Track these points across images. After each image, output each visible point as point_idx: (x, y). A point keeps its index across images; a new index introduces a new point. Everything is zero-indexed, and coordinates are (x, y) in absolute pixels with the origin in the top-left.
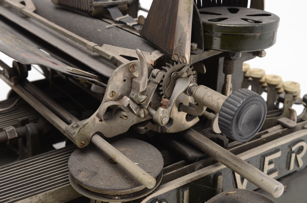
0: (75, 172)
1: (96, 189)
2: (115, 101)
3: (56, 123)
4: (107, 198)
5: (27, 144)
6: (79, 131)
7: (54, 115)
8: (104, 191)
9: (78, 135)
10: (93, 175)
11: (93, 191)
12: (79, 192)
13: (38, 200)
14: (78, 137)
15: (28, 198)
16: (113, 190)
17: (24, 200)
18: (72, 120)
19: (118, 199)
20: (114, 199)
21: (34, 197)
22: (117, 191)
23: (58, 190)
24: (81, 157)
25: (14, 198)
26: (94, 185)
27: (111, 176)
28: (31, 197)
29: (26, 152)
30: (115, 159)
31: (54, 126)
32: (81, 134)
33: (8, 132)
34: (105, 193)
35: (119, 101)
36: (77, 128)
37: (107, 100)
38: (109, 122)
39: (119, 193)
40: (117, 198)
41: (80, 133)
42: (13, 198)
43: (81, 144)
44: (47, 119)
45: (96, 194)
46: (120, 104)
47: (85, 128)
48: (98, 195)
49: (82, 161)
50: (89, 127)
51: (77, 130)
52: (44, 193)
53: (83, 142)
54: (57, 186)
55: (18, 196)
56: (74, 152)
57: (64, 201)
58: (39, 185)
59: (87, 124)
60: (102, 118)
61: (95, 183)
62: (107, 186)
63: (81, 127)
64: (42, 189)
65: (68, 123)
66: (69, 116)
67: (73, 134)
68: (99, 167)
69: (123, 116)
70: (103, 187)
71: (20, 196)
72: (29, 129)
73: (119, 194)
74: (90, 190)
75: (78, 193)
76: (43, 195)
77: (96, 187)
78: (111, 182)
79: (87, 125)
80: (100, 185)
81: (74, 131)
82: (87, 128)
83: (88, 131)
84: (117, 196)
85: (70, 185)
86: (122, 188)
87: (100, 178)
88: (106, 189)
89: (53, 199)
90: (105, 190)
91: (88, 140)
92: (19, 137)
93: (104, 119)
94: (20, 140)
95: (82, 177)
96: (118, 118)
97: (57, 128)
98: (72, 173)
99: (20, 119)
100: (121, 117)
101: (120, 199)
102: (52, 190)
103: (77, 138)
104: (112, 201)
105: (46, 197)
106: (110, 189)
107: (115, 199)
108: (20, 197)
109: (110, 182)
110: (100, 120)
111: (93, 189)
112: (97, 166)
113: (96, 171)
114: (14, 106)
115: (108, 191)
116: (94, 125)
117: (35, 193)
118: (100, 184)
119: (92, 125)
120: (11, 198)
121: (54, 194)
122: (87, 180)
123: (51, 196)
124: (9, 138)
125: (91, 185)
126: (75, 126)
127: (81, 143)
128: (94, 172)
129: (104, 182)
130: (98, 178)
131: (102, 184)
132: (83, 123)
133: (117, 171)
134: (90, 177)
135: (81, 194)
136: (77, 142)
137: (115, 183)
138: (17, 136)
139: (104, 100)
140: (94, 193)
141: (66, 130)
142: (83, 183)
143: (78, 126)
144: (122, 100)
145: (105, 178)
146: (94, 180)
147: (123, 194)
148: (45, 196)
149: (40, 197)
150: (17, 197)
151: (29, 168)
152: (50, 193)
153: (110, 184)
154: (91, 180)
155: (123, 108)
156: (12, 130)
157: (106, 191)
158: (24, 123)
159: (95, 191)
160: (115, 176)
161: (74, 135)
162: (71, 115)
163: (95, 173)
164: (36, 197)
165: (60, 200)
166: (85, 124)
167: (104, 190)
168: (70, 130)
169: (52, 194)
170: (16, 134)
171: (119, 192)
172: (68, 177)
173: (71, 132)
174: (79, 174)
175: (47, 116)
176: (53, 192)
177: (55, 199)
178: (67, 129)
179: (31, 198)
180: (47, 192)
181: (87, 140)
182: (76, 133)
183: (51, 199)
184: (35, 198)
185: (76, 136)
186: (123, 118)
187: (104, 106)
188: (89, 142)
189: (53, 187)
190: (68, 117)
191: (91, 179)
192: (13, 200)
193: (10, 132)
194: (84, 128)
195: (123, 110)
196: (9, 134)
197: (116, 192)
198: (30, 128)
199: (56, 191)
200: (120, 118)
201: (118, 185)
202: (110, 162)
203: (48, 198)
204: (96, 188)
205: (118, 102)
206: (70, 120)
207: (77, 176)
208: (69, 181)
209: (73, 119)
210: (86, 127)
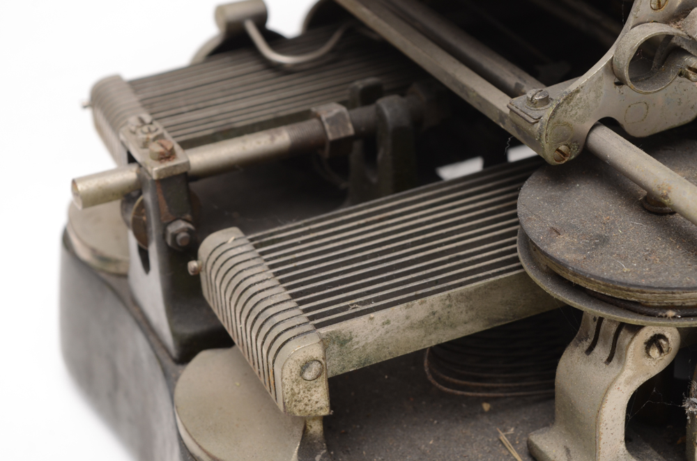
0: (540, 233)
1: (608, 286)
2: (666, 21)
3: (474, 91)
4: (641, 313)
5: (380, 156)
6: (554, 112)
7: (466, 70)
8: (630, 291)
9: (550, 125)
10: (596, 244)
11: (596, 292)
12: (552, 294)
13: (427, 314)
14: (549, 131)
15: (402, 306)
16: (661, 288)
17: (390, 310)
18: (522, 83)
19: (674, 317)
20: (661, 317)
21: (417, 302)
22: (673, 293)
23: (485, 286)
24: (553, 192)
25: (361, 303)
26: (603, 272)
27: (652, 250)
28: (410, 303)
29: (374, 180)
30: (666, 197)
31: (469, 101)
32: (559, 122)
33: (328, 120)
34: (633, 299)
35: (679, 23)
36: (544, 105)
37: (641, 20)
38: (645, 88)
39: (678, 298)
40: (671, 313)
41: (555, 120)
42: (357, 303)
43: (557, 153)
44: (445, 81)
45: (606, 302)
46: (680, 32)
47: (572, 103)
48: (611, 304)
49: (560, 204)
50: (585, 101)
51: (546, 112)
52: (446, 293)
53: (563, 148)
54: (481, 275)
55: (371, 299)
56: (530, 178)
57: (499, 320)
58: (429, 271)
59: (577, 91)
60: (626, 73)
61: (604, 267)
62: (643, 277)
63: (561, 101)
64: (437, 282)
65: (512, 93)
66: (514, 73)
67: (534, 123)
68: (613, 223)
69: (690, 68)
70: (631, 279)
71: (377, 299)
72: (387, 112)
73: (678, 302)
74: (589, 287)
75: (548, 296)
76: (442, 300)
77: (608, 280)
78: (653, 266)
79: (578, 96)
80: (621, 274)
81: (536, 114)
82: (577, 105)
83: (580, 112)
84: (673, 307)
85: (525, 273)
86: (691, 285)
87: (619, 255)
88: (639, 286)
89: (470, 313)
90: (636, 289)
91: (576, 142)
92: (358, 135)
93: (631, 79)
94: (357, 146)
95: (562, 249)
96: (672, 76)
97: (477, 106)
98: (533, 236)
99: (359, 85)
100: (680, 74)
101: (682, 317)
102: (468, 286)
103: (546, 135)
104: (655, 322)
105: (450, 306)
106: (653, 285)
107: (666, 316)
108: (376, 301)
109: (649, 266)
110: (617, 80)
111: (596, 285)
112: (604, 219)
113: (603, 233)
114: (332, 51)
115: (644, 293)
116: (597, 97)
117: (419, 292)
118: (619, 271)
119: (592, 95)
120: (352, 305)
121: (471, 300)
122: (579, 258)
123: (463, 306)
124: (331, 136)
125: (592, 272)
126: (541, 97)
127: (558, 150)
128: (599, 236)
129: (633, 266)
130: (612, 254)
131: (626, 270)
132: (567, 90)
133: (669, 235)
134: (588, 251)
135: (561, 299)
136: (546, 146)
137: (666, 270)
138: (351, 131)
139: (631, 20)
140: (599, 299)
141: (511, 110)
142: (570, 265)
143: (546, 100)
144: (688, 19)
145: (635, 256)
146: (600, 257)
147: (690, 304)
148: (448, 302)
149: (432, 305)
150: (369, 301)
151: (393, 225)
152: (462, 294)
153: (653, 272)
154: (593, 257)
155: (685, 47)
156: (340, 115)
157: (637, 291)
158: (369, 96)
159: (604, 290)
160: (665, 248)
161: (539, 125)
162: (518, 71)
163: (603, 240)
164: (421, 303)
165: (489, 319)
166: (572, 93)
167: (631, 288)
168: (525, 109)
169: (468, 297)
170: (350, 126)
171: (677, 296)
172: (514, 250)
173: (526, 116)
174: (552, 241)
175: (446, 74)
176: (471, 293)
177: (474, 313)
178: (514, 108)
179: (408, 307)
180: (453, 290)
181: (574, 141)
182: (546, 117)
183: (464, 313)
184: (420, 307)
185: (544, 127)
186: (688, 77)
187: (632, 37)
188: (581, 147)
189: (469, 278)
190: (510, 76)
191: (589, 257)
192: (358, 310)
193: (334, 120)
194: (568, 103)
195: (687, 53)
196: (331, 125)
197: (670, 295)
198: (391, 108)
199: (477, 290)
200: (678, 78)
201: (677, 276)
202: (645, 209)
203: (454, 310)
204: (608, 283)
205: (676, 27)
206: (517, 84)
207: (548, 245)
208: (519, 261)
209: (525, 81)
210: (575, 100)
